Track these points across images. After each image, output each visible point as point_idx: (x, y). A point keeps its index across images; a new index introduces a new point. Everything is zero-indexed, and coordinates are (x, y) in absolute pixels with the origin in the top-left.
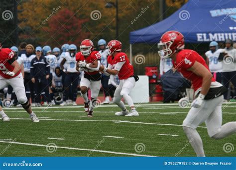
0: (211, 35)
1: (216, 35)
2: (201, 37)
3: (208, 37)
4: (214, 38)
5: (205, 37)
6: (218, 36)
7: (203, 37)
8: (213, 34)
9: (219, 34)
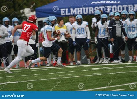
0: (72, 9)
1: (76, 9)
2: (64, 12)
3: (69, 11)
4: (74, 12)
5: (67, 12)
6: (77, 10)
7: (65, 11)
8: (74, 9)
9: (78, 9)
